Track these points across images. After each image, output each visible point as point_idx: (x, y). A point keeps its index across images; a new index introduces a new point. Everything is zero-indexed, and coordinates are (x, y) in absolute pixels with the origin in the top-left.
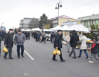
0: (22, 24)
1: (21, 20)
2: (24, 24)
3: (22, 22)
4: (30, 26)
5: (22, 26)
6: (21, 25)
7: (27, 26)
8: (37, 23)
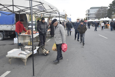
0: (89, 15)
1: (87, 10)
2: (91, 14)
3: (89, 12)
4: (97, 16)
5: (89, 16)
6: (87, 15)
7: (94, 16)
8: (105, 12)
